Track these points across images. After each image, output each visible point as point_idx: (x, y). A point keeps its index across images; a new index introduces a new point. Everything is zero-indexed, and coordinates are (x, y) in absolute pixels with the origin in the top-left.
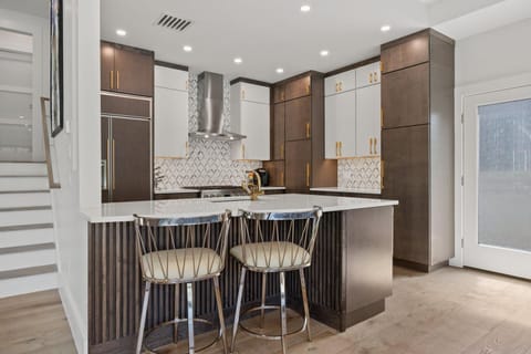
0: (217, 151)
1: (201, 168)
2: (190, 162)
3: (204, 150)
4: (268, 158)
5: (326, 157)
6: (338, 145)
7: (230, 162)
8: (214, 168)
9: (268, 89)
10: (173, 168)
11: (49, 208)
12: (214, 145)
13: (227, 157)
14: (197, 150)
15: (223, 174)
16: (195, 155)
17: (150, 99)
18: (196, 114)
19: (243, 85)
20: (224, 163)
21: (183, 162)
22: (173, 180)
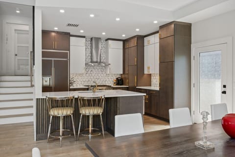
0: (99, 70)
1: (92, 77)
2: (87, 75)
3: (93, 70)
4: (122, 73)
5: (145, 73)
6: (149, 68)
7: (105, 75)
8: (98, 77)
9: (122, 42)
10: (80, 77)
11: (32, 93)
12: (98, 68)
13: (103, 73)
14: (90, 70)
15: (102, 80)
16: (89, 72)
17: (68, 52)
18: (90, 55)
19: (110, 42)
20: (102, 75)
21: (84, 75)
22: (80, 83)
